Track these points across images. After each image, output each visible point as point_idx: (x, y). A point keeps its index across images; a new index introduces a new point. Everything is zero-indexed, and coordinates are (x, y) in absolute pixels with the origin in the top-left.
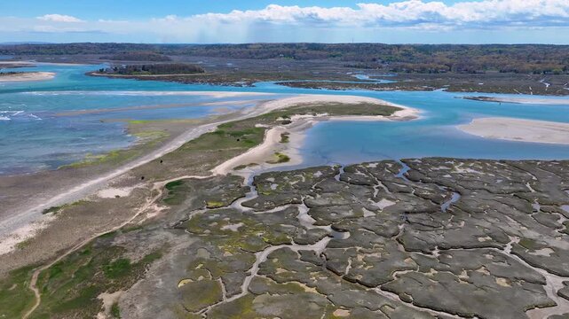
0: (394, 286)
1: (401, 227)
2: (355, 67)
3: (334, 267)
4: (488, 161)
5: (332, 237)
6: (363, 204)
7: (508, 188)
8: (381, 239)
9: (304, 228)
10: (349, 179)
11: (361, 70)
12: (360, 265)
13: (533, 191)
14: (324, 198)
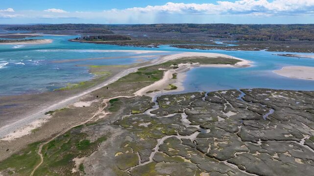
0: (235, 161)
1: (239, 127)
2: (215, 37)
3: (200, 148)
4: (292, 91)
5: (200, 132)
6: (218, 114)
7: (303, 107)
8: (227, 134)
9: (184, 126)
10: (210, 100)
11: (218, 39)
12: (216, 147)
14: (196, 110)
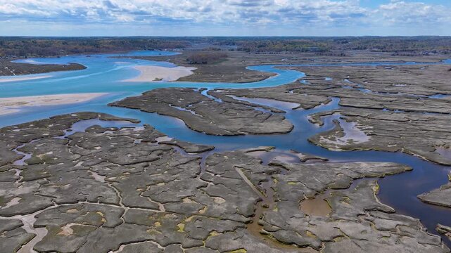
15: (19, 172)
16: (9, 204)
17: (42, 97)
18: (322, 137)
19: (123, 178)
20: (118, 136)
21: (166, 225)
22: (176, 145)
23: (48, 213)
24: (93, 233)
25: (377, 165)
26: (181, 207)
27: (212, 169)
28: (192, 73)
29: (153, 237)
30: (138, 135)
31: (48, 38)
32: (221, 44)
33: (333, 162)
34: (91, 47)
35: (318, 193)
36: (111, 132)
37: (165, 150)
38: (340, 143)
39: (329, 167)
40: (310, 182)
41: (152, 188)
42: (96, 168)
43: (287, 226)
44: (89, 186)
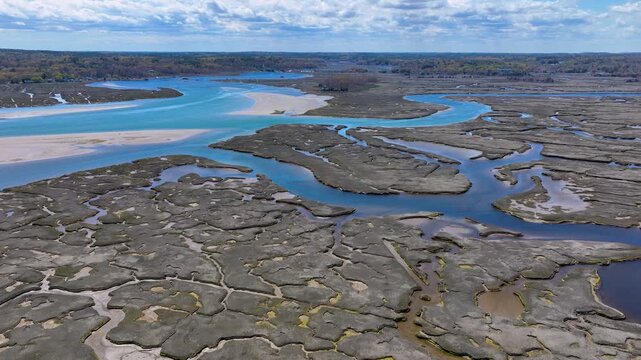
7: (22, 219)
13: (53, 213)
15: (90, 233)
16: (78, 276)
17: (123, 134)
18: (514, 202)
19: (227, 248)
20: (222, 190)
21: (282, 316)
22: (300, 205)
23: (124, 291)
24: (184, 322)
25: (597, 247)
26: (305, 293)
27: (349, 240)
28: (326, 104)
29: (265, 333)
30: (249, 189)
31: (134, 54)
32: (368, 63)
33: (529, 239)
34: (188, 67)
35: (504, 283)
36: (213, 184)
37: (285, 212)
38: (542, 210)
39: (524, 246)
40: (494, 266)
41: (266, 263)
42: (191, 232)
43: (457, 328)
44: (180, 257)
